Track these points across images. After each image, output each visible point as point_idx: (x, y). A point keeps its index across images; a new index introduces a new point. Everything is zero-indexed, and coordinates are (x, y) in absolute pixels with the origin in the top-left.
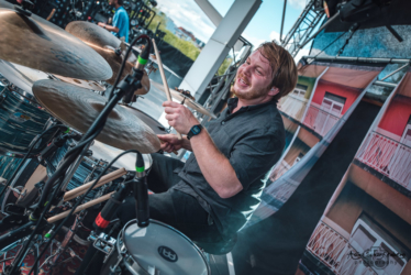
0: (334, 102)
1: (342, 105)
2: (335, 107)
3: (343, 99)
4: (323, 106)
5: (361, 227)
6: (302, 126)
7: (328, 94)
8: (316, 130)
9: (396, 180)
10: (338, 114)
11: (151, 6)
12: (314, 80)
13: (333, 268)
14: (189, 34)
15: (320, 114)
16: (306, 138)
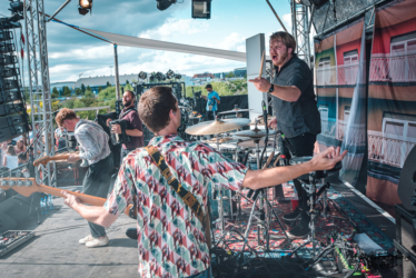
0: (351, 57)
1: (356, 55)
2: (353, 59)
3: (356, 51)
4: (346, 64)
5: (387, 123)
6: (339, 86)
7: (345, 54)
8: (349, 84)
9: (400, 80)
10: (356, 63)
11: (178, 81)
12: (332, 49)
13: (381, 161)
14: (206, 75)
15: (346, 70)
16: (345, 94)
